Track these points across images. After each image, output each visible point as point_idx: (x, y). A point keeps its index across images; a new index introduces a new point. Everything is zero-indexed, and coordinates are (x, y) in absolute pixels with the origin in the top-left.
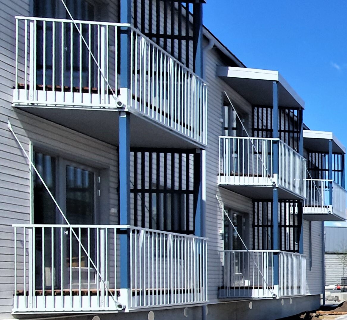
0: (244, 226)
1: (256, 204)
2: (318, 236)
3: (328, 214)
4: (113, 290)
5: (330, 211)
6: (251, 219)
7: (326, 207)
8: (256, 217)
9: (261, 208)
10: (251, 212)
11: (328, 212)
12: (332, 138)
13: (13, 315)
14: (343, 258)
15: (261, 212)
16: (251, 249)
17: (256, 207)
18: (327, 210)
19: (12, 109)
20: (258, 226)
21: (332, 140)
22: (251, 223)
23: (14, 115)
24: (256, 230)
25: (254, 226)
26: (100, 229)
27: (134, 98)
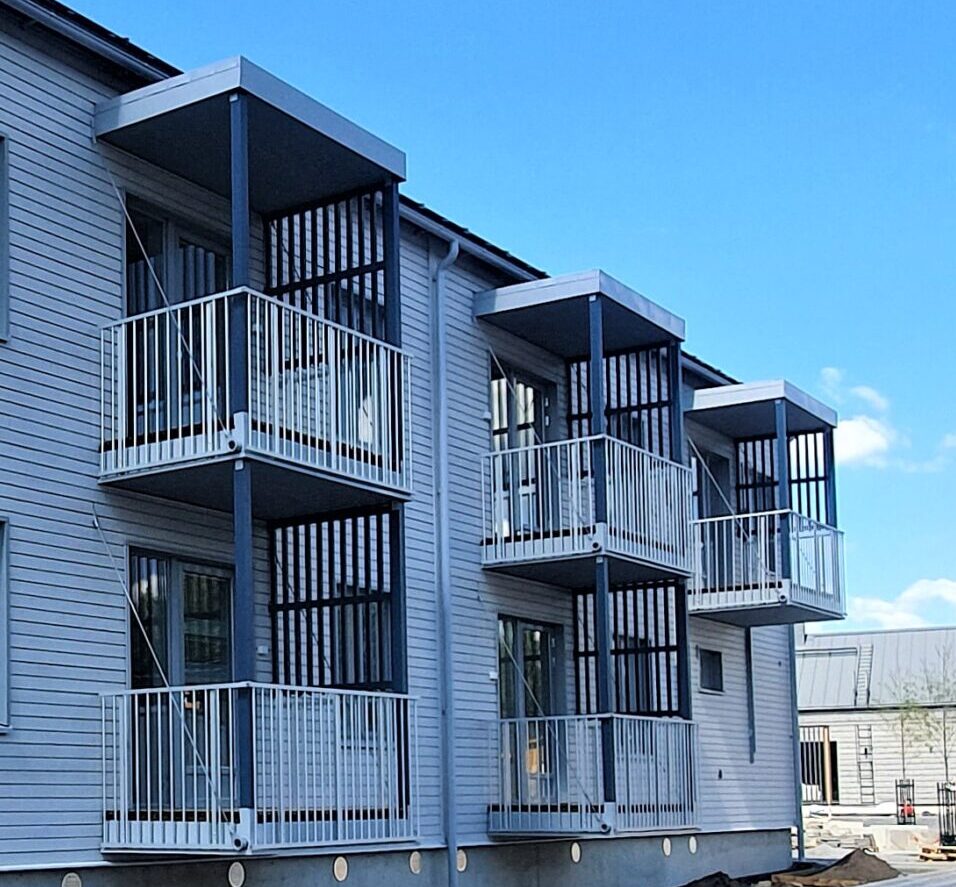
0: (553, 656)
1: (580, 598)
2: (777, 667)
3: (779, 605)
4: (228, 810)
5: (783, 597)
6: (568, 638)
7: (772, 585)
8: (581, 632)
9: (590, 609)
10: (570, 622)
11: (776, 600)
12: (782, 395)
13: (103, 854)
14: (899, 722)
15: (590, 618)
16: (570, 712)
17: (581, 607)
18: (775, 594)
19: (99, 488)
20: (587, 654)
21: (783, 399)
22: (569, 647)
23: (101, 498)
24: (582, 665)
25: (577, 654)
26: (209, 691)
27: (254, 426)
